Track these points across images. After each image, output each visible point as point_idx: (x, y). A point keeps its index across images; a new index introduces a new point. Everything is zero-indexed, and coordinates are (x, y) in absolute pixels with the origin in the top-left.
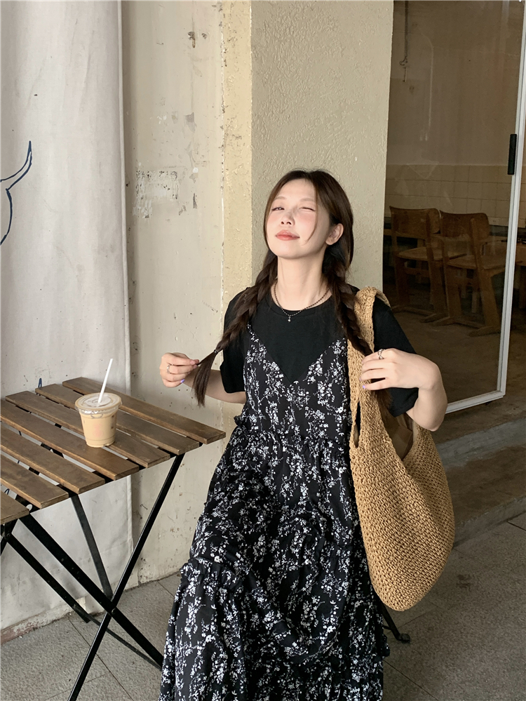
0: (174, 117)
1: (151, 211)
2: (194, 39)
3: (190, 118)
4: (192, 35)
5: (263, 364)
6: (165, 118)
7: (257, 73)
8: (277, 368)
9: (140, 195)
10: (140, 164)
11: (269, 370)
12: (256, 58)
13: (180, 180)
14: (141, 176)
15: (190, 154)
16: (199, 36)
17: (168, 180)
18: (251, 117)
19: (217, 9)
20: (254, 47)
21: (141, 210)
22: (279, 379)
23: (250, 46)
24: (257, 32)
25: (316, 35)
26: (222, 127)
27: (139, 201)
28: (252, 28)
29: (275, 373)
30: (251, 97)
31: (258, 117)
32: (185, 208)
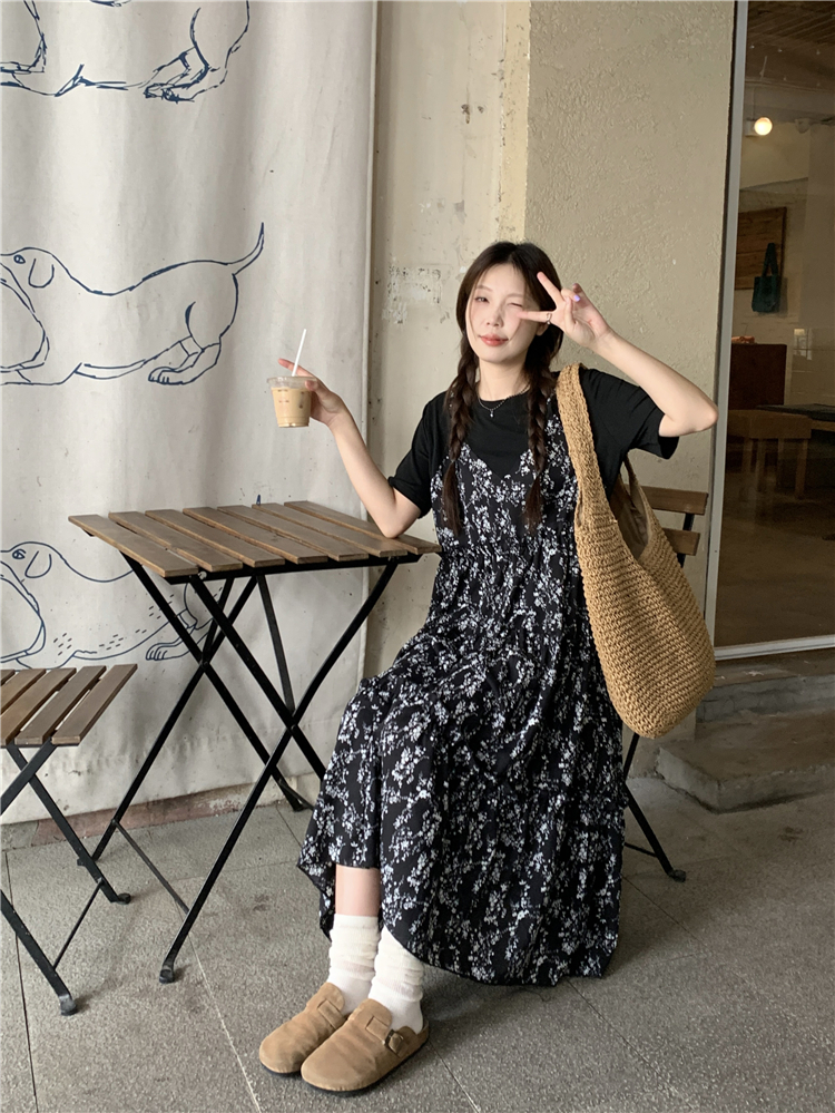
0: (440, 205)
1: (405, 315)
2: (468, 113)
3: (460, 207)
4: (466, 109)
5: (468, 463)
6: (429, 205)
7: (534, 150)
8: (484, 465)
9: (393, 295)
10: (394, 259)
11: (476, 469)
12: (535, 133)
13: (444, 282)
14: (395, 273)
15: (458, 250)
16: (474, 109)
17: (427, 279)
18: (524, 203)
19: (497, 78)
20: (531, 119)
21: (392, 313)
22: (487, 478)
23: (526, 118)
24: (535, 102)
25: (618, 106)
26: (497, 219)
27: (391, 302)
28: (530, 98)
29: (482, 471)
30: (526, 178)
31: (535, 203)
32: (448, 314)
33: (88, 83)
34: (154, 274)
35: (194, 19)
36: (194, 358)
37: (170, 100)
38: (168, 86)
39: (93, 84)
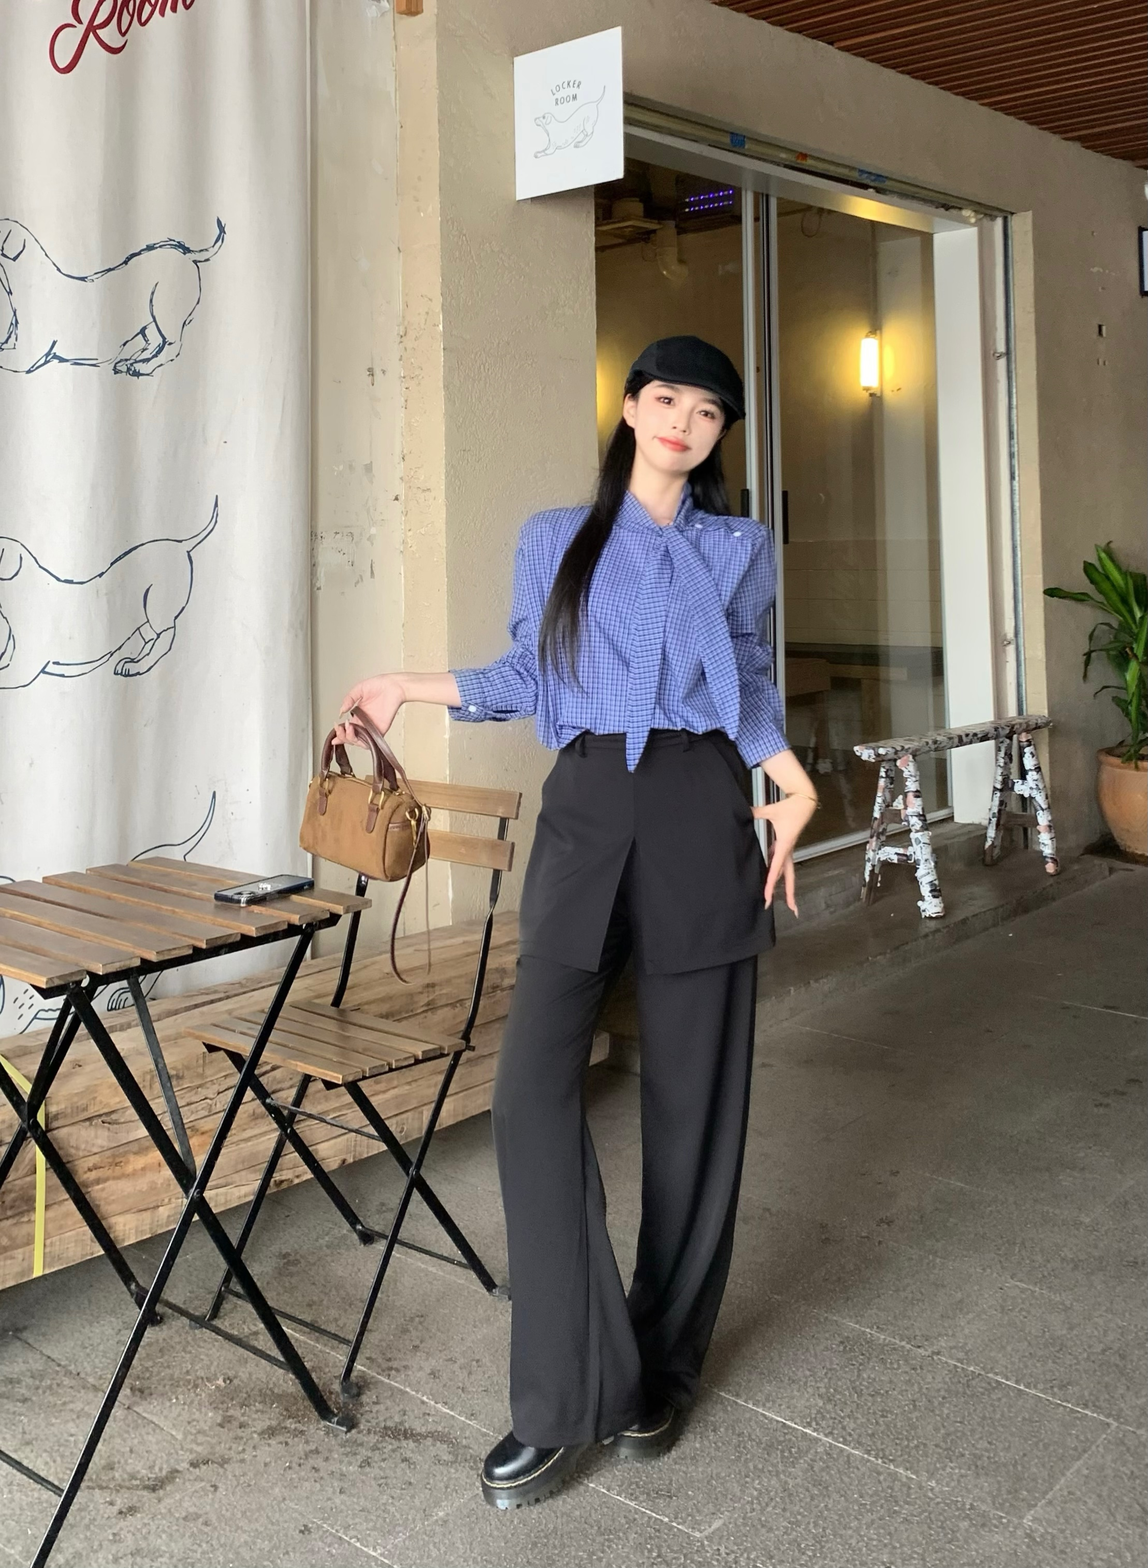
0: (351, 467)
1: (323, 581)
2: (373, 377)
3: (368, 468)
4: (371, 372)
6: (341, 467)
13: (356, 543)
14: (314, 538)
15: (368, 512)
16: (378, 372)
17: (343, 543)
18: (444, 466)
19: (397, 341)
26: (401, 478)
30: (444, 443)
31: (452, 467)
32: (361, 577)
33: (62, 360)
34: (120, 558)
35: (153, 293)
36: (151, 643)
37: (133, 375)
38: (132, 361)
39: (67, 361)
